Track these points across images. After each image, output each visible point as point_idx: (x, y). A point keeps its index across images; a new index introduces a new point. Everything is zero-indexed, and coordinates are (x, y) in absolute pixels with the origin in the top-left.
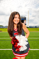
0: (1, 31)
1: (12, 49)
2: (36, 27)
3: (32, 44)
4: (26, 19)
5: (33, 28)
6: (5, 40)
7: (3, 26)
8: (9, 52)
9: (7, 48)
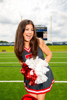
0: (5, 51)
1: (23, 81)
2: (64, 44)
3: (57, 73)
4: (46, 30)
5: (59, 45)
6: (11, 66)
7: (7, 43)
8: (17, 85)
9: (14, 78)
